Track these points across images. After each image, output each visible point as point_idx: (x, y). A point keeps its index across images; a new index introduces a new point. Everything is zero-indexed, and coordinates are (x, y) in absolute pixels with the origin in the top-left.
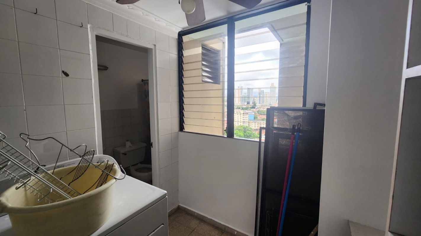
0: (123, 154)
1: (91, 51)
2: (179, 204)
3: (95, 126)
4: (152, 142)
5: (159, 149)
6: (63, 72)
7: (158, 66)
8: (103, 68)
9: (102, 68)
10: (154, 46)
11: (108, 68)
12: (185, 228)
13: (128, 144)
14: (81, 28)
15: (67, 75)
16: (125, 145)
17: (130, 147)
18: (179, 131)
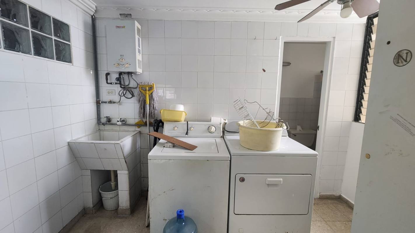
0: (293, 134)
1: (280, 54)
2: (341, 195)
3: (275, 104)
4: (319, 126)
5: (325, 133)
6: (263, 69)
7: (334, 56)
8: (287, 64)
9: (285, 64)
10: (333, 39)
11: (291, 63)
12: (342, 214)
13: (299, 128)
14: (277, 40)
15: (264, 71)
16: (296, 129)
17: (300, 130)
18: (353, 121)
